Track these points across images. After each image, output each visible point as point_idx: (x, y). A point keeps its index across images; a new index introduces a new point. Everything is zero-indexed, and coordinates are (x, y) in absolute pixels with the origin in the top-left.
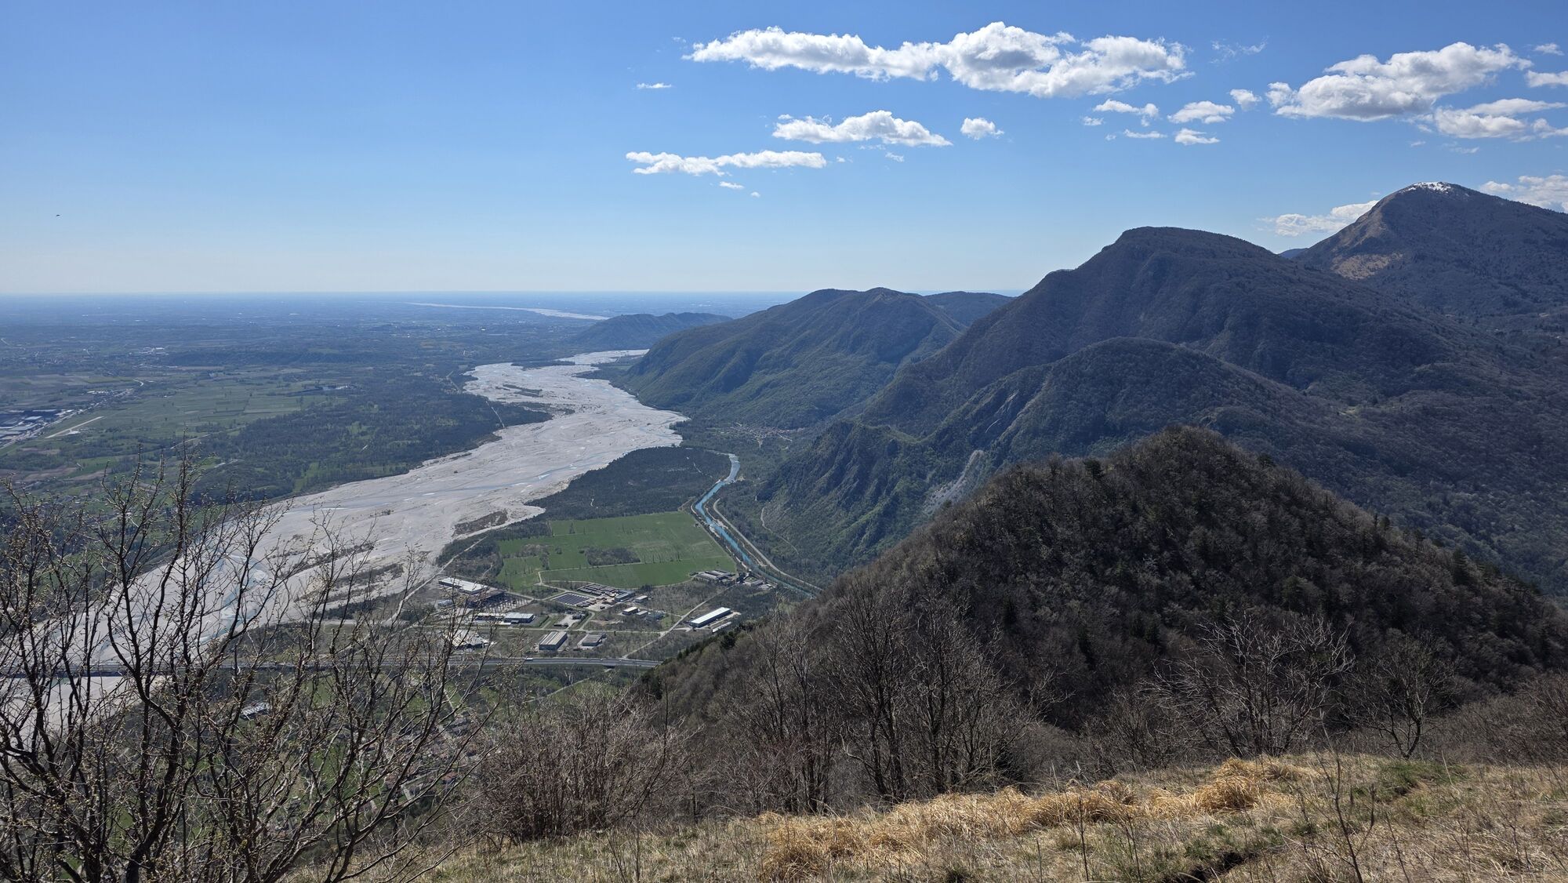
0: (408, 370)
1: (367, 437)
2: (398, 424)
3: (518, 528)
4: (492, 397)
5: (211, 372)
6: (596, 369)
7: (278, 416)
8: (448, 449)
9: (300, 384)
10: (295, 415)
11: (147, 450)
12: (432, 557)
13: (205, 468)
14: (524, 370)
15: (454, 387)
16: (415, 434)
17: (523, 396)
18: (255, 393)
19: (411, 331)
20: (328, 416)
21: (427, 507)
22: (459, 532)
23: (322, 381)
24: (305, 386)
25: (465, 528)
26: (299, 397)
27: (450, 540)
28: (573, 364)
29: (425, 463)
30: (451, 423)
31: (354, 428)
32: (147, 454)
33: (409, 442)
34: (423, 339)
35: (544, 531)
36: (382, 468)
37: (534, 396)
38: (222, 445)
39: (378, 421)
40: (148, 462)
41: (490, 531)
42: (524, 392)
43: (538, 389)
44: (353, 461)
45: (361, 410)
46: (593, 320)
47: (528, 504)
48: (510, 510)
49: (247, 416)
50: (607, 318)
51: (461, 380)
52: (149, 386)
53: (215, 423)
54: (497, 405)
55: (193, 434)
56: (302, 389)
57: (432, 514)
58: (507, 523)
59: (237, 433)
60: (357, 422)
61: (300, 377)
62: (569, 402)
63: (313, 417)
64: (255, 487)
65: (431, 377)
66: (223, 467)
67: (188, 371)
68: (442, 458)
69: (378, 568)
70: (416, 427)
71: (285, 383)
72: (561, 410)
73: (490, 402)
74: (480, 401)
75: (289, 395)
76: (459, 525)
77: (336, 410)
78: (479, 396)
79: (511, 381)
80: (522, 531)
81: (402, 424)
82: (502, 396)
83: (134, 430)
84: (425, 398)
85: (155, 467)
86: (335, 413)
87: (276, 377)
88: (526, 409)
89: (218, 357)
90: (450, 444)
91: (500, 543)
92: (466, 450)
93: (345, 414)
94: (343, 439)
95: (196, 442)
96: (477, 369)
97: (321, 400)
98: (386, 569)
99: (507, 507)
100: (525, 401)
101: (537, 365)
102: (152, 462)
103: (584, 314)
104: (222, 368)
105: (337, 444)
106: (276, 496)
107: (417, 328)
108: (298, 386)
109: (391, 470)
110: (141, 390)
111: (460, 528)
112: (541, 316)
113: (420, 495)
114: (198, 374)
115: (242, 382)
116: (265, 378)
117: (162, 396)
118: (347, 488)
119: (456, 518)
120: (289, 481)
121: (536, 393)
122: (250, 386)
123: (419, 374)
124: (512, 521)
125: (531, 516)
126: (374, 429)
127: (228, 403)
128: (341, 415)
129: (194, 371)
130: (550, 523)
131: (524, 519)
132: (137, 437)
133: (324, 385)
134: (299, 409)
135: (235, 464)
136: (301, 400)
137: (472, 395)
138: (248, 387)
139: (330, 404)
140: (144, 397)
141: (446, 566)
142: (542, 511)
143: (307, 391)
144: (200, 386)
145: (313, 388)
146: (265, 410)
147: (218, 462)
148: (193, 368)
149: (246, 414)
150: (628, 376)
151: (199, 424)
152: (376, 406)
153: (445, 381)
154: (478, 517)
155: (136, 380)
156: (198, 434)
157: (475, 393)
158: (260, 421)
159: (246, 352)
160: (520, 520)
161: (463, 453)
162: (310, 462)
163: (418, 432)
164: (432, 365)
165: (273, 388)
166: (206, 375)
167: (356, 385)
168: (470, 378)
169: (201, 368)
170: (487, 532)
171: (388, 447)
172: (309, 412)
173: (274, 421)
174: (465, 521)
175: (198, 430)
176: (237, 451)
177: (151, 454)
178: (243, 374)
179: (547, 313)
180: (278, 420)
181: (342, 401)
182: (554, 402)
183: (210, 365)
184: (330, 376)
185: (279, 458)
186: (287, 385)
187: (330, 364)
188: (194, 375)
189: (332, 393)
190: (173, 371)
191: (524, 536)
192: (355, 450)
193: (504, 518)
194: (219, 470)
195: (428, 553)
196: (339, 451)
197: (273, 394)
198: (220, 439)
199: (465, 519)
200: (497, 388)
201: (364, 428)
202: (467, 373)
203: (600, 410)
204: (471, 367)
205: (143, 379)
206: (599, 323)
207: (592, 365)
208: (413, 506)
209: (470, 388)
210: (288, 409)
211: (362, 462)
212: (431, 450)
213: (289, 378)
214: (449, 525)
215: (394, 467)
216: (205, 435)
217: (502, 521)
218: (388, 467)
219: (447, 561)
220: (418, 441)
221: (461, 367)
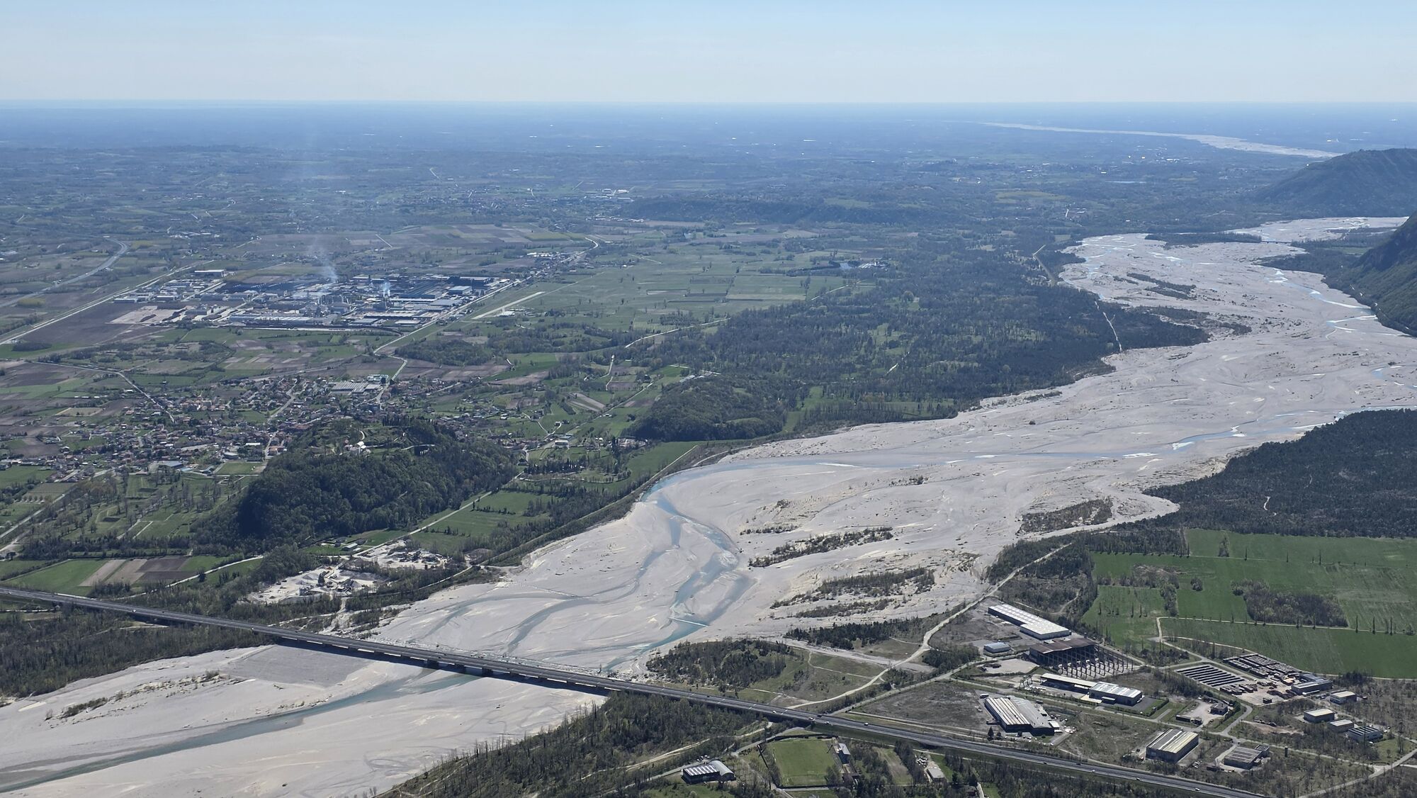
0: (971, 240)
1: (897, 351)
2: (948, 333)
3: (1128, 533)
4: (1106, 295)
5: (686, 231)
6: (1301, 251)
7: (772, 308)
8: (1022, 382)
9: (808, 256)
10: (796, 306)
11: (595, 348)
12: (982, 565)
13: (667, 381)
14: (1167, 247)
15: (1043, 273)
16: (973, 351)
17: (1160, 296)
18: (744, 267)
19: (983, 173)
20: (845, 311)
21: (981, 479)
22: (1029, 529)
23: (839, 255)
24: (814, 260)
25: (1039, 523)
26: (804, 278)
27: (1012, 540)
28: (1257, 240)
29: (984, 402)
30: (1033, 336)
31: (880, 335)
32: (594, 353)
33: (963, 364)
34: (1000, 187)
35: (1174, 546)
36: (915, 404)
37: (1179, 296)
38: (693, 348)
39: (917, 325)
40: (594, 366)
41: (1080, 534)
42: (1164, 288)
43: (1189, 284)
44: (873, 388)
45: (892, 306)
46: (1305, 159)
47: (1151, 492)
48: (1119, 499)
49: (730, 304)
50: (1332, 155)
51: (1056, 261)
52: (605, 249)
53: (685, 312)
54: (1114, 309)
55: (655, 327)
56: (810, 265)
57: (988, 492)
58: (1110, 523)
59: (714, 330)
60: (885, 325)
61: (808, 245)
62: (1241, 311)
63: (822, 312)
64: (733, 418)
65: (1008, 254)
66: (691, 382)
67: (657, 228)
68: (1012, 397)
69: (897, 571)
70: (976, 340)
71: (785, 254)
72: (1226, 325)
73: (1100, 303)
74: (1085, 300)
75: (791, 273)
76: (1030, 516)
77: (856, 303)
78: (1084, 292)
79: (1141, 267)
80: (1135, 540)
81: (954, 333)
82: (1123, 293)
83: (581, 314)
84: (994, 291)
85: (602, 373)
86: (854, 307)
87: (774, 244)
88: (1164, 319)
89: (698, 207)
90: (1027, 374)
91: (1096, 557)
92: (1053, 385)
93: (868, 311)
94: (862, 352)
95: (659, 339)
96: (1086, 242)
97: (836, 284)
98: (909, 575)
99: (1113, 494)
100: (1163, 304)
101: (1192, 241)
102: (599, 367)
103: (1289, 146)
104: (702, 225)
105: (853, 359)
106: (758, 434)
107: (994, 167)
108: (804, 259)
109: (930, 409)
110: (593, 254)
111: (1032, 521)
112: (1208, 149)
113: (971, 456)
114: (670, 233)
116: (760, 244)
117: (621, 265)
118: (863, 433)
119: (1025, 502)
120: (779, 413)
121: (1183, 291)
122: (739, 257)
123: (989, 248)
124: (1120, 520)
125: (1153, 516)
126: (910, 338)
127: (706, 281)
128: (864, 311)
129: (665, 228)
130: (1186, 533)
131: (1140, 518)
132: (583, 327)
133: (842, 259)
134: (802, 298)
135: (707, 379)
136: (808, 282)
137: (1073, 290)
138: (735, 257)
139: (849, 293)
140: (597, 265)
141: (1002, 583)
142: (1174, 508)
143: (818, 268)
144: (672, 252)
145: (826, 263)
146: (756, 296)
147: (685, 373)
148: (664, 224)
149: (728, 301)
150: (1359, 269)
151: (665, 312)
152: (916, 300)
153: (1030, 263)
154: (1061, 507)
155: (588, 238)
156: (661, 328)
157: (1077, 285)
158: (746, 313)
159: (737, 201)
160: (1133, 520)
161: (1047, 391)
162: (812, 385)
163: (978, 347)
164: (1011, 233)
165: (768, 261)
166: (679, 236)
167: (890, 261)
168: (1073, 259)
169: (675, 224)
170: (1075, 534)
171: (928, 371)
172: (817, 303)
173: (765, 315)
174: (1039, 510)
175: (663, 321)
176: (711, 359)
177: (599, 354)
178: (730, 236)
179: (1221, 143)
180: (773, 313)
181: (865, 287)
182: (1214, 310)
183: (686, 220)
184: (853, 245)
185: (768, 374)
186: (790, 258)
187: (854, 225)
188: (664, 234)
189: (853, 275)
190: (638, 227)
191: (1138, 550)
192: (878, 370)
193: (1105, 513)
194: (685, 386)
195: (975, 556)
196: (854, 370)
197: (768, 271)
198: (691, 337)
199: (1041, 505)
200: (1116, 279)
201: (895, 335)
202: (1068, 250)
203: (1298, 330)
204: (1078, 235)
205: (597, 237)
206: (1316, 166)
207: (1294, 244)
208: (958, 474)
209: (1070, 277)
210: (787, 297)
211: (887, 391)
212: (995, 380)
213: (794, 247)
214: (1014, 512)
215: (934, 405)
216: (671, 329)
217: (1102, 518)
218: (925, 404)
219: (1005, 575)
220: (976, 364)
221: (1060, 239)
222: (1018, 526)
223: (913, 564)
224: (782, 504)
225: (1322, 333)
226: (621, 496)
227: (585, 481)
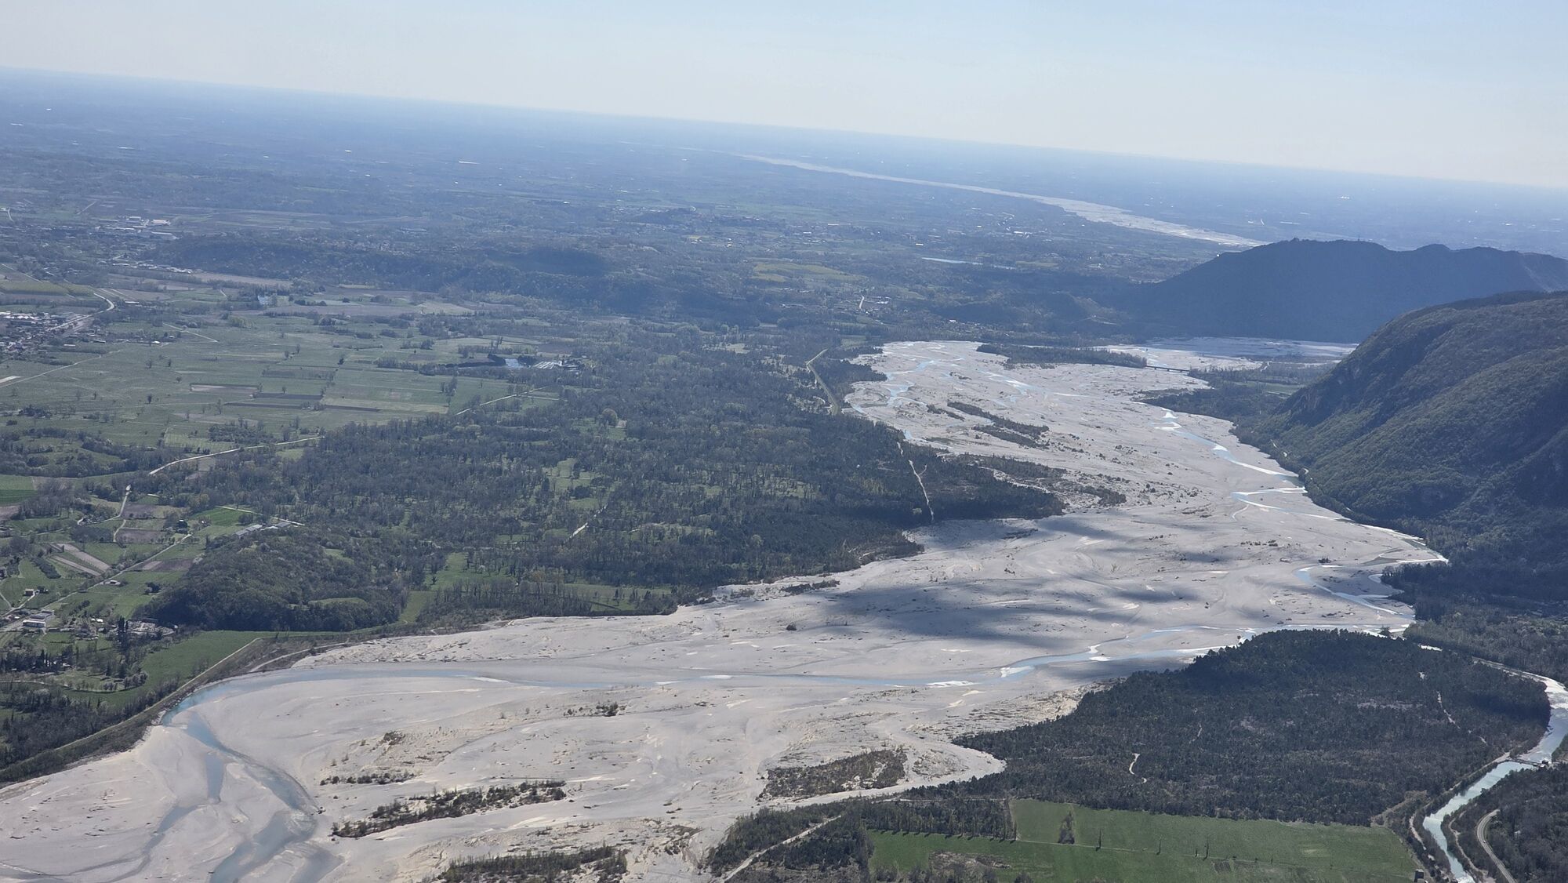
0: (712, 335)
1: (588, 504)
2: (668, 480)
3: (926, 803)
4: (915, 434)
5: (261, 292)
6: (1202, 385)
7: (394, 424)
8: (780, 563)
9: (454, 344)
10: (432, 424)
11: (98, 472)
12: (701, 845)
13: (214, 532)
14: (1009, 366)
15: (820, 393)
16: (705, 510)
17: (995, 440)
18: (352, 356)
19: (736, 231)
20: (508, 435)
21: (708, 712)
22: (776, 790)
23: (505, 345)
24: (464, 352)
25: (793, 783)
26: (448, 379)
27: (749, 807)
28: (1140, 364)
29: (720, 591)
30: (800, 492)
31: (561, 476)
32: (96, 481)
33: (689, 530)
34: (761, 254)
35: (993, 825)
36: (610, 591)
37: (1023, 442)
38: (261, 480)
39: (620, 463)
40: (95, 501)
41: (855, 801)
42: (1002, 428)
43: (1039, 423)
44: (546, 560)
45: (583, 431)
46: (1214, 246)
47: (964, 742)
48: (916, 749)
49: (326, 414)
50: (1254, 244)
51: (841, 376)
52: (126, 313)
53: (252, 423)
54: (925, 456)
55: (202, 443)
56: (457, 359)
57: (718, 732)
58: (901, 786)
59: (297, 454)
60: (570, 462)
61: (457, 327)
62: (1113, 469)
63: (472, 434)
64: (319, 596)
65: (768, 360)
66: (254, 536)
67: (214, 285)
68: (763, 585)
69: (568, 851)
70: (711, 492)
71: (419, 339)
72: (1089, 490)
73: (905, 445)
74: (883, 438)
75: (427, 371)
76: (779, 772)
77: (528, 423)
78: (881, 427)
79: (969, 393)
80: (937, 813)
81: (678, 479)
82: (941, 432)
83: (78, 416)
84: (743, 416)
85: (109, 513)
86: (524, 430)
87: (403, 321)
88: (999, 476)
89: (286, 255)
90: (787, 549)
91: (875, 838)
92: (827, 570)
93: (546, 437)
94: (532, 502)
95: (206, 464)
96: (888, 349)
97: (496, 391)
98: (587, 857)
99: (906, 741)
100: (999, 453)
102: (105, 503)
103: (1190, 224)
104: (287, 285)
105: (517, 512)
106: (360, 624)
107: (753, 223)
108: (448, 349)
109: (633, 598)
110: (105, 320)
111: (782, 780)
112: (1075, 220)
113: (692, 675)
114: (234, 293)
115: (327, 325)
116: (381, 320)
117: (150, 340)
118: (526, 631)
119: (774, 750)
120: (394, 591)
121: (1029, 435)
122: (344, 338)
123: (739, 349)
124: (915, 782)
125: (966, 777)
126: (608, 483)
127: (290, 375)
128: (538, 437)
129: (226, 285)
130: (1013, 806)
131: (946, 780)
132: (81, 437)
133: (509, 352)
134: (440, 409)
135: (282, 532)
136: (453, 385)
137: (866, 423)
138: (337, 338)
139: (516, 406)
140: (111, 337)
141: (731, 874)
142: (997, 766)
143: (467, 365)
144: (233, 323)
145: (482, 357)
146: (369, 404)
147: (244, 521)
148: (226, 278)
149: (322, 408)
150: (1284, 417)
151: (220, 420)
152: (621, 424)
153: (801, 375)
154: (829, 759)
155: (100, 294)
156: (211, 445)
157: (873, 415)
158: (351, 430)
159: (346, 250)
160: (936, 783)
161: (817, 579)
162: (449, 550)
163: (713, 505)
165: (391, 348)
166: (249, 299)
167: (584, 360)
168: (867, 374)
169: (243, 280)
170: (845, 802)
171: (635, 537)
172: (464, 420)
173: (382, 434)
174: (794, 764)
175: (214, 434)
176: (290, 500)
177: (104, 482)
179: (1094, 213)
180: (397, 432)
181: (541, 399)
182: (1074, 466)
183: (261, 275)
184: (527, 331)
185: (380, 528)
186: (426, 346)
187: (532, 300)
188: (224, 295)
189: (524, 378)
190: (182, 280)
191: (940, 830)
192: (556, 533)
193: (895, 768)
194: (244, 542)
195: (692, 832)
196: (517, 530)
197: (389, 364)
198: (259, 463)
199: (797, 756)
200: (931, 409)
201: (585, 478)
202: (861, 360)
203: (1193, 503)
204: (876, 337)
205: (113, 293)
207: (1193, 373)
208: (674, 702)
209: (861, 403)
210: (420, 407)
211: (568, 567)
212: (737, 558)
213: (434, 328)
214: (756, 765)
216: (226, 449)
217: (887, 779)
219: (736, 862)
220: (708, 531)
221: (848, 343)
222: (761, 787)
223: (593, 840)
224: (392, 738)
225: (1228, 510)
226: (128, 714)
227: (68, 689)
